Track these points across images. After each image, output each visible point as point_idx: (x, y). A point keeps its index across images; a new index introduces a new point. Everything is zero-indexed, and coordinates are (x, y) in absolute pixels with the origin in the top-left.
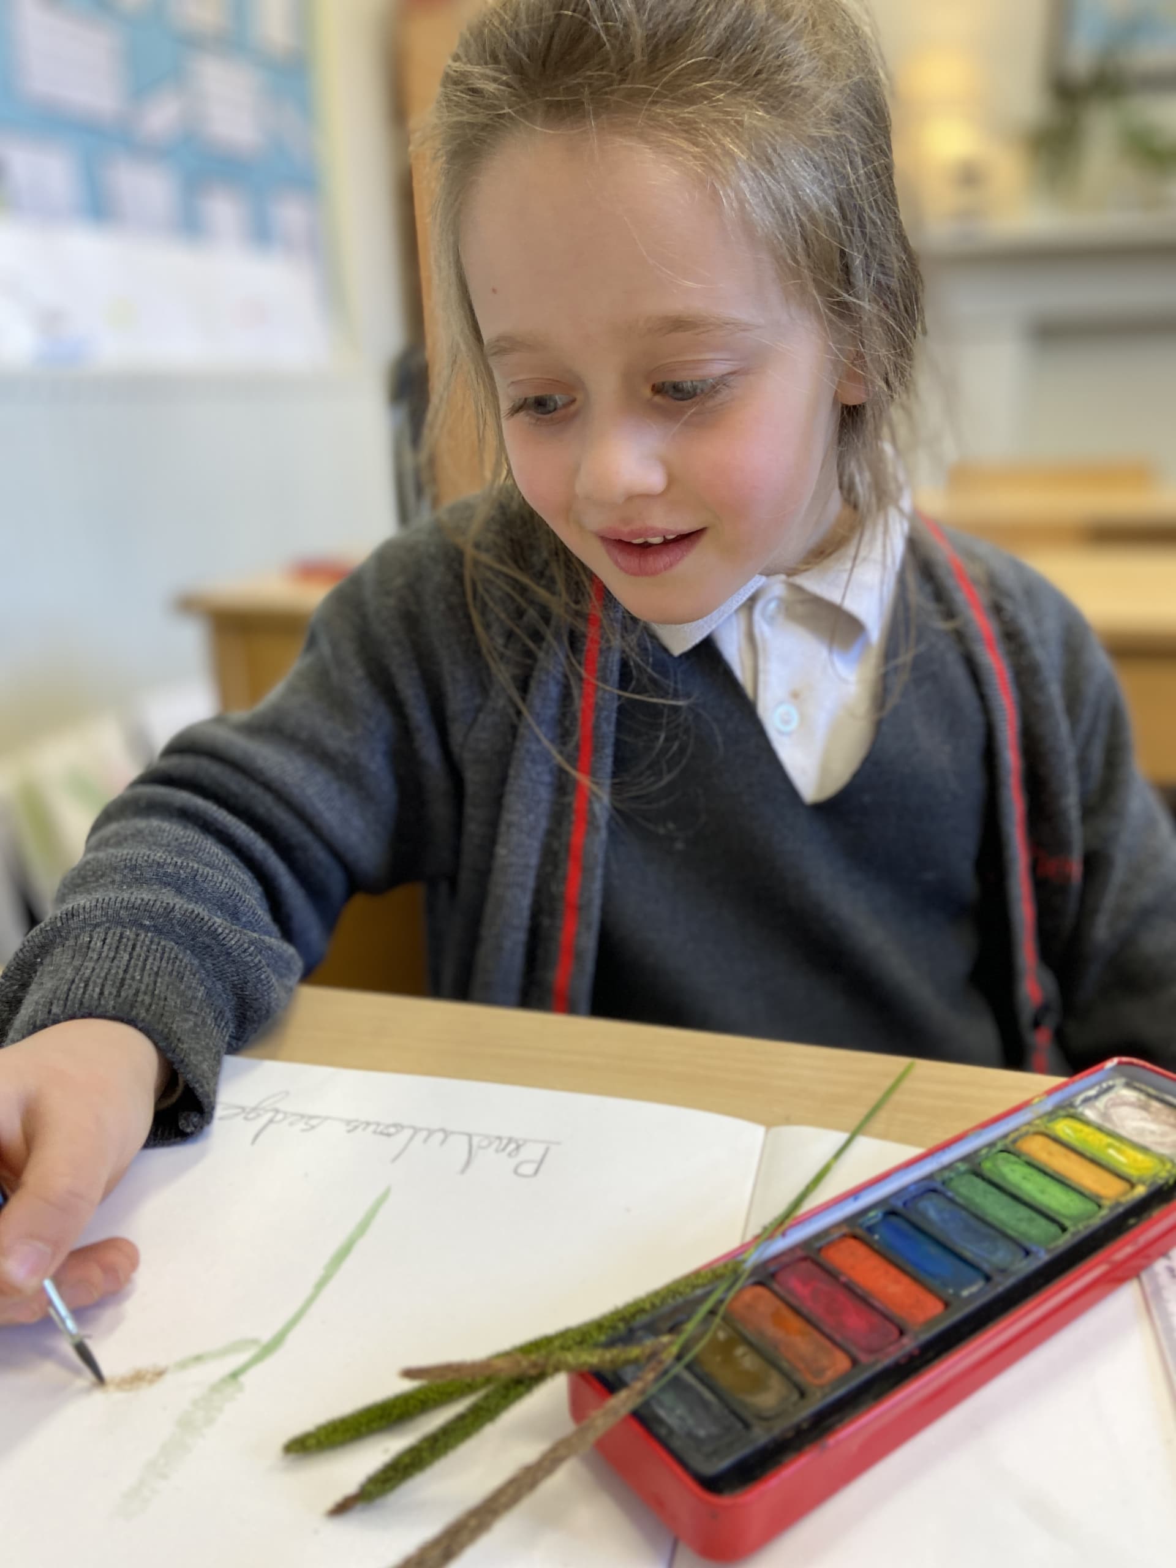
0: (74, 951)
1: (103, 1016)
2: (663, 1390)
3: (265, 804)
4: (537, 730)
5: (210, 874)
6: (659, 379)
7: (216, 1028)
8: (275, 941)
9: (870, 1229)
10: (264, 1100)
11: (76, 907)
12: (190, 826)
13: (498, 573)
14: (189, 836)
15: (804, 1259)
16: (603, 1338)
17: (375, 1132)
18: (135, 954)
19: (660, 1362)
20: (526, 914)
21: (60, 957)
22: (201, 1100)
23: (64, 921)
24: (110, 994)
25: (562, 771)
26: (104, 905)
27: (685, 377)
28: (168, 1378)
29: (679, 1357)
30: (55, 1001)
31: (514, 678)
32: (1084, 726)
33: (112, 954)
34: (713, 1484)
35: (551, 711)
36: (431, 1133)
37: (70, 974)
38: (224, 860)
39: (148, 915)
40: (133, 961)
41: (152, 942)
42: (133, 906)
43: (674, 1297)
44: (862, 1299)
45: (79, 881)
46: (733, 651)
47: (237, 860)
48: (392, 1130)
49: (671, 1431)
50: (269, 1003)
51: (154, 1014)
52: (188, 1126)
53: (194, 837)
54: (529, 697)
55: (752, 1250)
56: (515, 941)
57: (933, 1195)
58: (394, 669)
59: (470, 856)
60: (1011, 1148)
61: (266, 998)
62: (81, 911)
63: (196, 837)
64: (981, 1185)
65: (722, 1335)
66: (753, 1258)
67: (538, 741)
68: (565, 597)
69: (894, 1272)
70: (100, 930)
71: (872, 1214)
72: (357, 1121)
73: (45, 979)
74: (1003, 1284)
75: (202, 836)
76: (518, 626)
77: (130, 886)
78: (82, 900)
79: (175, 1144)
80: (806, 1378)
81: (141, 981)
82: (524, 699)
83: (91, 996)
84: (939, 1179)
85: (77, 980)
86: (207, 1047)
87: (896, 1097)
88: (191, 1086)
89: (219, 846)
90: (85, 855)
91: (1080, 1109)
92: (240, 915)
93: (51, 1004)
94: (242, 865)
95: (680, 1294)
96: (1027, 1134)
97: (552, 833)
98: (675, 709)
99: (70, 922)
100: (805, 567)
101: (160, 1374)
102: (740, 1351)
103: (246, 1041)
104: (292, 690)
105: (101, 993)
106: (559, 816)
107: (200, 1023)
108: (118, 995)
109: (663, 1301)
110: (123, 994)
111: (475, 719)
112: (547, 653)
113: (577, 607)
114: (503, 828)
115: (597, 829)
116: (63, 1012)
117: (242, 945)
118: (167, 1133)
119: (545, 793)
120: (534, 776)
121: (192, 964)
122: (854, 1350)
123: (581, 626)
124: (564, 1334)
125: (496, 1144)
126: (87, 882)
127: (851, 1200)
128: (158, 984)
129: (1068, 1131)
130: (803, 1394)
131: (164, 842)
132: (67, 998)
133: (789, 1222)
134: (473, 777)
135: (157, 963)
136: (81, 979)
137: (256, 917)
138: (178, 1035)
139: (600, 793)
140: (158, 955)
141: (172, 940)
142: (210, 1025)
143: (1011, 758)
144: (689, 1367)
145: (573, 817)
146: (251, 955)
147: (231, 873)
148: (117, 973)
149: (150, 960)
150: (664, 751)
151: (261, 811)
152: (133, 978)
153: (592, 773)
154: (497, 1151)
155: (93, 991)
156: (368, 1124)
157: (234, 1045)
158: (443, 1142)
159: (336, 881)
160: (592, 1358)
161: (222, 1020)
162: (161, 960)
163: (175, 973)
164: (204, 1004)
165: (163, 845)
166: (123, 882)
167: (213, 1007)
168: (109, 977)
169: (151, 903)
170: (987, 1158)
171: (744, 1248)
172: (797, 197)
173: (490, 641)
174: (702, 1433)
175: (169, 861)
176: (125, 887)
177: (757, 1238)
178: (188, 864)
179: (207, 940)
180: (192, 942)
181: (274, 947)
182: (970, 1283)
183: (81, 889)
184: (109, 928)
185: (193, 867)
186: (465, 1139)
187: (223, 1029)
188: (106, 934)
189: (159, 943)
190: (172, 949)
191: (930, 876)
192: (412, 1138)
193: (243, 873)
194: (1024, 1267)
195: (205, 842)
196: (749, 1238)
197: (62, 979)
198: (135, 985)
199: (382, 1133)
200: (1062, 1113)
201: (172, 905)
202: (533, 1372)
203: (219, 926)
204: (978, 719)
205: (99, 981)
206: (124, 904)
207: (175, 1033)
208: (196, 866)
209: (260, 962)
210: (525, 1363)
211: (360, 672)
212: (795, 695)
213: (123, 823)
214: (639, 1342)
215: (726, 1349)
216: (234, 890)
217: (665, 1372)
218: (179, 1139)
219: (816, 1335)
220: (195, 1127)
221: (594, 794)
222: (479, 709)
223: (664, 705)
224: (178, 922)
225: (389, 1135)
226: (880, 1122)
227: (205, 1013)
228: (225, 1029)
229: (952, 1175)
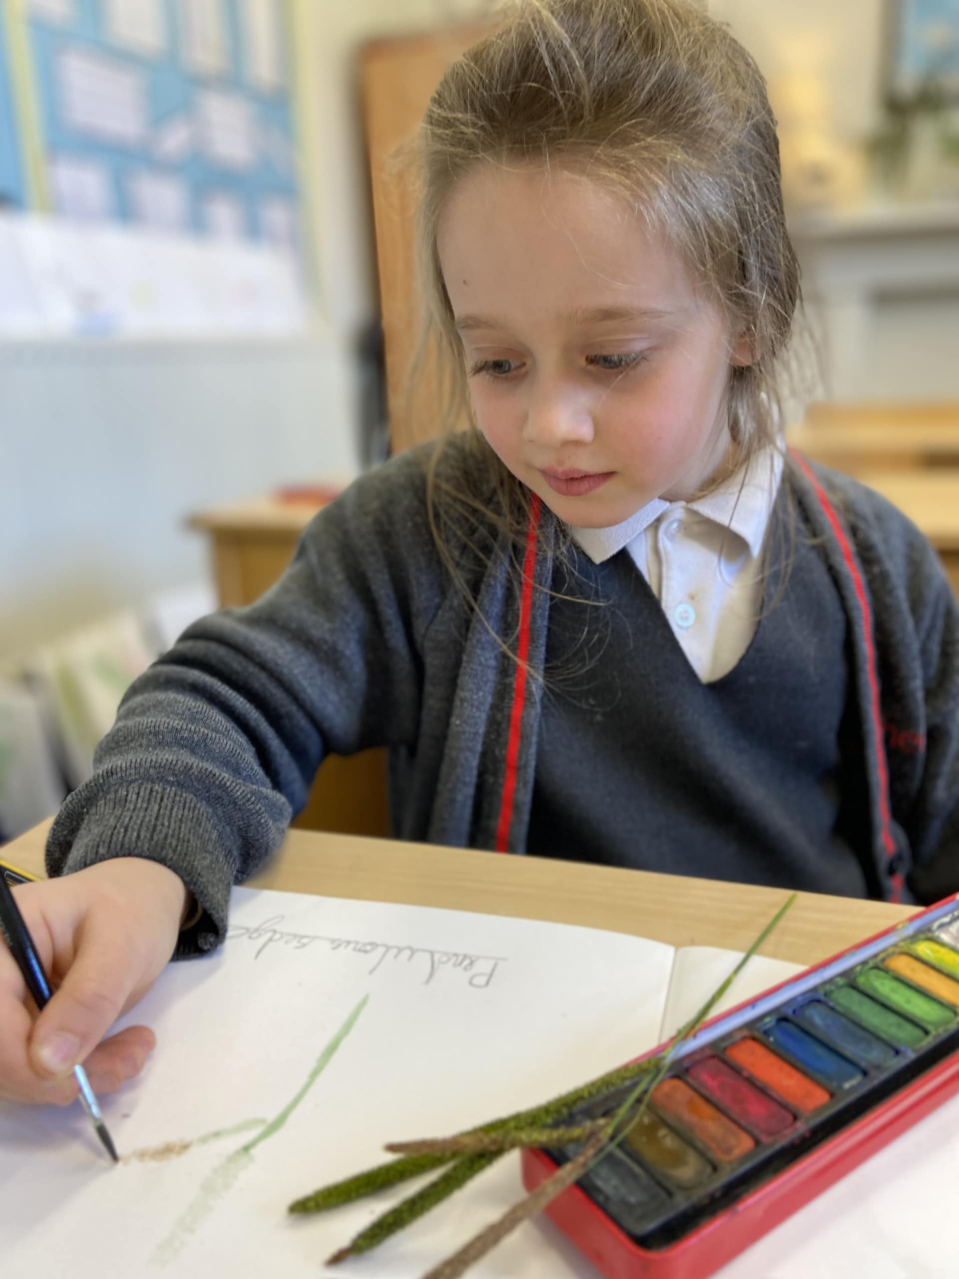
0: (115, 803)
1: (140, 856)
2: (599, 1164)
3: (260, 681)
4: (486, 624)
5: (218, 738)
6: (593, 353)
7: (227, 863)
8: (268, 791)
9: (767, 1033)
10: (266, 922)
11: (114, 767)
12: (199, 698)
13: (455, 499)
14: (199, 707)
15: (713, 1057)
16: (549, 1121)
17: (354, 949)
18: (163, 804)
19: (599, 1140)
20: (475, 772)
21: (103, 807)
22: (217, 924)
23: (105, 778)
24: (145, 837)
25: (504, 656)
26: (137, 765)
27: (614, 352)
28: (193, 1150)
29: (612, 1138)
30: (101, 844)
31: (468, 582)
32: (926, 623)
33: (145, 805)
34: (644, 1242)
35: (496, 609)
36: (400, 950)
37: (112, 822)
38: (227, 727)
39: (171, 773)
40: (162, 811)
41: (175, 795)
42: (160, 766)
43: (607, 1087)
44: (762, 1091)
45: (113, 745)
46: (642, 560)
47: (236, 726)
48: (368, 948)
49: (607, 1198)
50: (268, 843)
51: (180, 854)
52: (206, 944)
53: (203, 707)
54: (480, 597)
55: (670, 1049)
56: (465, 794)
57: (818, 1005)
58: (370, 574)
59: (428, 726)
60: (881, 966)
61: (266, 839)
62: (119, 770)
63: (205, 707)
64: (856, 996)
65: (646, 1120)
66: (671, 1056)
67: (487, 631)
68: (509, 518)
69: (787, 1068)
70: (135, 785)
71: (767, 1020)
72: (339, 940)
73: (92, 826)
74: (878, 1078)
75: (209, 707)
76: (471, 541)
77: (155, 748)
78: (118, 761)
79: (195, 958)
80: (718, 1156)
81: (169, 827)
82: (476, 599)
83: (130, 839)
84: (821, 992)
85: (118, 826)
86: (220, 880)
87: (782, 923)
88: (209, 912)
89: (222, 715)
90: (116, 723)
91: (937, 933)
92: (241, 770)
93: (98, 846)
94: (239, 730)
95: (613, 1085)
96: (893, 954)
97: (496, 707)
98: (597, 608)
99: (111, 779)
100: (700, 494)
101: (185, 1147)
102: (662, 1132)
103: (248, 875)
104: (285, 590)
105: (138, 837)
106: (502, 693)
107: (214, 860)
108: (152, 838)
109: (599, 1090)
110: (155, 838)
111: (435, 615)
112: (495, 563)
113: (519, 528)
114: (457, 703)
115: (533, 704)
116: (108, 852)
117: (246, 795)
118: (187, 950)
119: (491, 675)
120: (483, 659)
121: (207, 813)
122: (756, 1132)
123: (522, 542)
124: (517, 1117)
125: (453, 960)
126: (120, 746)
127: (749, 1008)
128: (183, 829)
129: (928, 952)
130: (715, 1168)
131: (180, 711)
132: (110, 842)
133: (698, 1027)
134: (433, 662)
135: (181, 812)
136: (121, 825)
137: (254, 772)
138: (199, 871)
139: (536, 675)
140: (181, 805)
141: (191, 792)
142: (222, 862)
143: (866, 649)
144: (620, 1146)
145: (514, 695)
146: (252, 803)
147: (232, 737)
148: (150, 821)
149: (175, 809)
150: (588, 640)
151: (257, 685)
152: (163, 825)
153: (529, 659)
154: (455, 965)
155: (132, 835)
156: (349, 943)
157: (240, 878)
158: (410, 958)
159: (314, 744)
160: (542, 1137)
161: (231, 857)
162: (184, 810)
163: (195, 820)
164: (217, 845)
165: (178, 714)
166: (149, 746)
167: (224, 847)
168: (144, 824)
169: (174, 762)
170: (861, 973)
171: (662, 1048)
172: (707, 216)
173: (448, 553)
174: (633, 1199)
175: (185, 727)
176: (150, 749)
177: (673, 1039)
178: (200, 730)
179: (219, 793)
180: (207, 794)
181: (270, 797)
182: (849, 1077)
183: (116, 751)
184: (142, 784)
185: (204, 732)
186: (427, 956)
187: (232, 865)
188: (140, 788)
189: (181, 796)
190: (191, 800)
191: (803, 744)
192: (384, 955)
193: (241, 737)
194: (896, 1064)
195: (211, 711)
196: (665, 1039)
197: (106, 826)
198: (165, 830)
199: (360, 950)
200: (922, 936)
201: (190, 764)
202: (493, 1148)
203: (228, 780)
204: (840, 616)
205: (136, 827)
206: (153, 763)
207: (197, 869)
208: (206, 731)
209: (260, 809)
210: (486, 1140)
211: (340, 577)
212: (692, 597)
213: (146, 695)
214: (579, 1124)
215: (650, 1131)
216: (236, 750)
217: (601, 1150)
218: (197, 954)
219: (724, 1120)
220: (211, 945)
221: (532, 676)
222: (438, 607)
223: (588, 605)
224: (196, 777)
225: (366, 952)
226: (769, 944)
227: (218, 852)
228: (233, 865)
229: (833, 987)
